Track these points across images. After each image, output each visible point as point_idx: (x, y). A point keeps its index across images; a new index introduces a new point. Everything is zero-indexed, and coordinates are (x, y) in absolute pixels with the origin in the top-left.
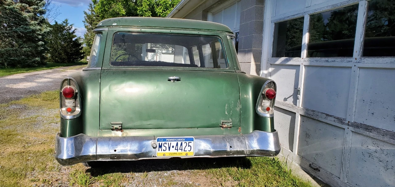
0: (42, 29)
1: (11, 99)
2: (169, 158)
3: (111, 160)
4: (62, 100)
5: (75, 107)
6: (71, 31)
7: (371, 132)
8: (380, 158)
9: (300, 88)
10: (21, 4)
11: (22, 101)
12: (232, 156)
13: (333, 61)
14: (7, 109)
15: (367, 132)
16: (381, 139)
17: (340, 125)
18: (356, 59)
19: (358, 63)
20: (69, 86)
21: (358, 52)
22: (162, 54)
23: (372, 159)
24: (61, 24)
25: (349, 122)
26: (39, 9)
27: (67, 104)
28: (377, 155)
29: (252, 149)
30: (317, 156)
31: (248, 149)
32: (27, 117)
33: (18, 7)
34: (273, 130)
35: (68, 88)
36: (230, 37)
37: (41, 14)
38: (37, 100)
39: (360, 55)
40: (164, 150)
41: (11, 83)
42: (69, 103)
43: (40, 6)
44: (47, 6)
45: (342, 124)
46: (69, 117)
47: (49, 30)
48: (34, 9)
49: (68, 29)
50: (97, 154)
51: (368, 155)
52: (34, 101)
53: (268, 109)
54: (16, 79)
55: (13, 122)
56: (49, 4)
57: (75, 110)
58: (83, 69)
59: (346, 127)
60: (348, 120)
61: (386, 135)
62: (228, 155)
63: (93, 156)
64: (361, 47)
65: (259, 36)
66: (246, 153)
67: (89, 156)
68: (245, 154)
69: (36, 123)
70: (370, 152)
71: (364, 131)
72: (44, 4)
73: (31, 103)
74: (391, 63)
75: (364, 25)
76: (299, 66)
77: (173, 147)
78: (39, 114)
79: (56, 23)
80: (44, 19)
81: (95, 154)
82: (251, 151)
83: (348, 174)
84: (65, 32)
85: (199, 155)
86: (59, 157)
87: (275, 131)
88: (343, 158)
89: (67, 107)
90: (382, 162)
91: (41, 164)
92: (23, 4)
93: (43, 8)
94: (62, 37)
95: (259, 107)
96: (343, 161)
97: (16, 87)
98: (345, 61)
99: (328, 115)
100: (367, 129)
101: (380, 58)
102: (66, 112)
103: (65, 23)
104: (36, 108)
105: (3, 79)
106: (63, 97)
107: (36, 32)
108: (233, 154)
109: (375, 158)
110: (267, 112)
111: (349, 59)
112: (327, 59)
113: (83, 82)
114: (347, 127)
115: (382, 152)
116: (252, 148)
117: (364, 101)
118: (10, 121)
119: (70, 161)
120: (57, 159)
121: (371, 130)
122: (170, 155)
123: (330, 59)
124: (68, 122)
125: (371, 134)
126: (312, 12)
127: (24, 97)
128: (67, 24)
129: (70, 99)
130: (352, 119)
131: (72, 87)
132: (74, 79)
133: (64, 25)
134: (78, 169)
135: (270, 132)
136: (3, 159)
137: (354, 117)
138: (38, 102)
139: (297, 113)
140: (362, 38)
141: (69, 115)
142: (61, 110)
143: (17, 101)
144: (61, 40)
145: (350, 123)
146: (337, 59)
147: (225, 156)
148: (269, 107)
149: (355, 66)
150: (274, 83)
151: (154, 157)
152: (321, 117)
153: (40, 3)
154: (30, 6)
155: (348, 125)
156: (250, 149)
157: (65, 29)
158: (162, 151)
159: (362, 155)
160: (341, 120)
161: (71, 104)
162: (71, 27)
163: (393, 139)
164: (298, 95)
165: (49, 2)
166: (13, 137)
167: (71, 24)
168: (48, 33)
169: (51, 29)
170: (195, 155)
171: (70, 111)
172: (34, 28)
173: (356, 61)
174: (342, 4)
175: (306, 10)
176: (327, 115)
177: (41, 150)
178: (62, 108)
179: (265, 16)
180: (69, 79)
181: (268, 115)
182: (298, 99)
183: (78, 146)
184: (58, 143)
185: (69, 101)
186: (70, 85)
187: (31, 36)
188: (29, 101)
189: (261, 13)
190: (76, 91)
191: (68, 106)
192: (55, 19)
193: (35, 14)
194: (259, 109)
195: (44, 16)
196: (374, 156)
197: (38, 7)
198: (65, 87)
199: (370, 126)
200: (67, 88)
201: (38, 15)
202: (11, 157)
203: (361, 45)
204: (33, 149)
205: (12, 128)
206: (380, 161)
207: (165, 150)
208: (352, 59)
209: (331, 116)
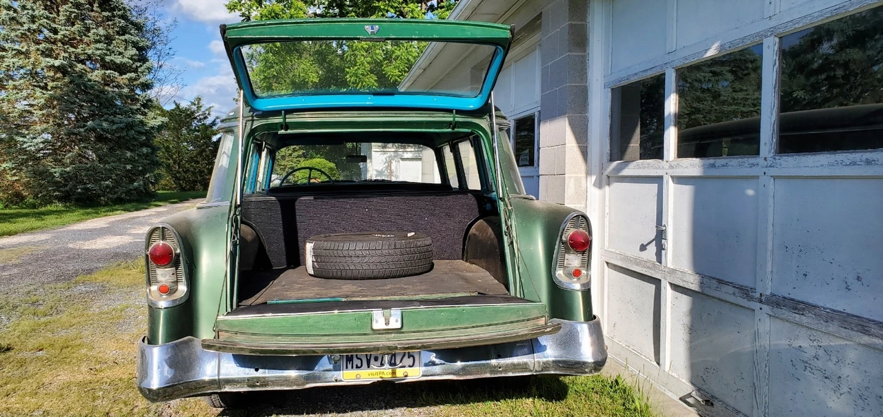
0: (147, 121)
1: (76, 273)
2: (369, 383)
3: (250, 389)
4: (150, 269)
5: (176, 282)
6: (208, 122)
7: (803, 314)
8: (825, 371)
9: (665, 226)
10: (103, 71)
11: (99, 277)
12: (503, 375)
13: (723, 166)
14: (67, 293)
15: (797, 315)
16: (824, 328)
17: (744, 302)
18: (765, 159)
19: (770, 168)
20: (162, 242)
21: (768, 145)
22: (401, 161)
23: (810, 374)
24: (187, 107)
25: (761, 294)
26: (141, 80)
27: (160, 278)
28: (819, 364)
29: (545, 360)
30: (706, 373)
31: (536, 360)
32: (105, 309)
33: (97, 79)
34: (590, 317)
35: (161, 244)
36: (498, 126)
37: (143, 90)
38: (130, 272)
39: (773, 151)
40: (357, 367)
41: (79, 240)
42: (164, 275)
43: (142, 73)
44: (156, 71)
45: (749, 301)
46: (163, 304)
47: (160, 123)
48: (130, 80)
49: (201, 117)
50: (221, 377)
51: (803, 365)
52: (123, 275)
53: (577, 273)
54: (90, 230)
55: (74, 321)
56: (161, 67)
57: (177, 290)
58: (199, 205)
59: (756, 306)
60: (759, 290)
61: (832, 319)
62: (494, 374)
63: (212, 382)
64: (772, 134)
65: (580, 116)
66: (532, 369)
67: (204, 382)
68: (531, 371)
69: (121, 321)
70: (806, 359)
71: (790, 314)
72: (149, 69)
73: (115, 280)
74: (831, 165)
75: (775, 88)
76: (661, 178)
77: (376, 359)
78: (131, 302)
79: (178, 106)
80: (150, 100)
81: (217, 378)
82: (544, 363)
83: (767, 410)
84: (195, 124)
85: (431, 375)
86: (143, 385)
87: (595, 317)
89: (161, 284)
90: (829, 379)
91: (122, 406)
92: (108, 72)
93: (148, 77)
94: (189, 134)
95: (557, 268)
96: (755, 380)
97: (90, 248)
98: (746, 165)
99: (722, 280)
100: (796, 309)
101: (809, 156)
102: (158, 294)
103: (195, 104)
104: (125, 289)
105: (64, 231)
106: (152, 265)
107: (135, 128)
108: (506, 371)
109: (815, 372)
110: (575, 280)
111: (752, 160)
112: (712, 161)
113: (192, 232)
114: (759, 305)
115: (828, 357)
116: (545, 357)
117: (787, 247)
118: (69, 318)
119: (165, 394)
120: (141, 390)
121: (804, 309)
122: (371, 376)
123: (719, 161)
124: (162, 313)
125: (804, 320)
126: (679, 64)
127: (103, 267)
128: (199, 107)
129: (165, 266)
130: (767, 287)
131: (169, 243)
132: (173, 226)
133: (193, 109)
134: (196, 413)
135: (582, 323)
136: (48, 396)
137: (770, 283)
138: (131, 277)
139: (662, 280)
140: (774, 114)
141: (164, 299)
142: (148, 291)
143: (89, 276)
144: (187, 142)
145: (763, 298)
146: (731, 160)
147: (488, 375)
148: (580, 269)
149: (765, 173)
150: (585, 217)
151: (336, 381)
152: (709, 287)
153: (141, 66)
154: (121, 74)
155: (761, 302)
156: (540, 360)
157: (196, 118)
158: (352, 368)
159: (792, 366)
160: (746, 292)
161: (168, 277)
162: (207, 112)
163: (845, 328)
164: (663, 241)
165: (160, 63)
166: (73, 351)
167: (208, 107)
168: (160, 128)
169: (166, 119)
170: (423, 376)
171: (166, 290)
172: (130, 119)
173: (766, 163)
174: (732, 44)
175: (668, 58)
176: (720, 281)
177: (125, 377)
178: (150, 285)
179: (589, 77)
180: (163, 228)
181: (577, 286)
182: (664, 249)
183: (180, 362)
184: (142, 356)
185: (163, 272)
186: (164, 238)
187: (123, 138)
188: (112, 275)
189: (581, 68)
190: (175, 250)
191: (162, 282)
192: (173, 99)
193: (133, 90)
194: (560, 273)
195: (151, 94)
196: (814, 368)
197: (138, 76)
198: (155, 244)
199: (802, 302)
200: (158, 245)
201: (138, 91)
202: (65, 392)
203: (774, 130)
204: (109, 374)
205: (73, 332)
206: (826, 378)
207: (359, 365)
208: (759, 160)
209: (727, 283)
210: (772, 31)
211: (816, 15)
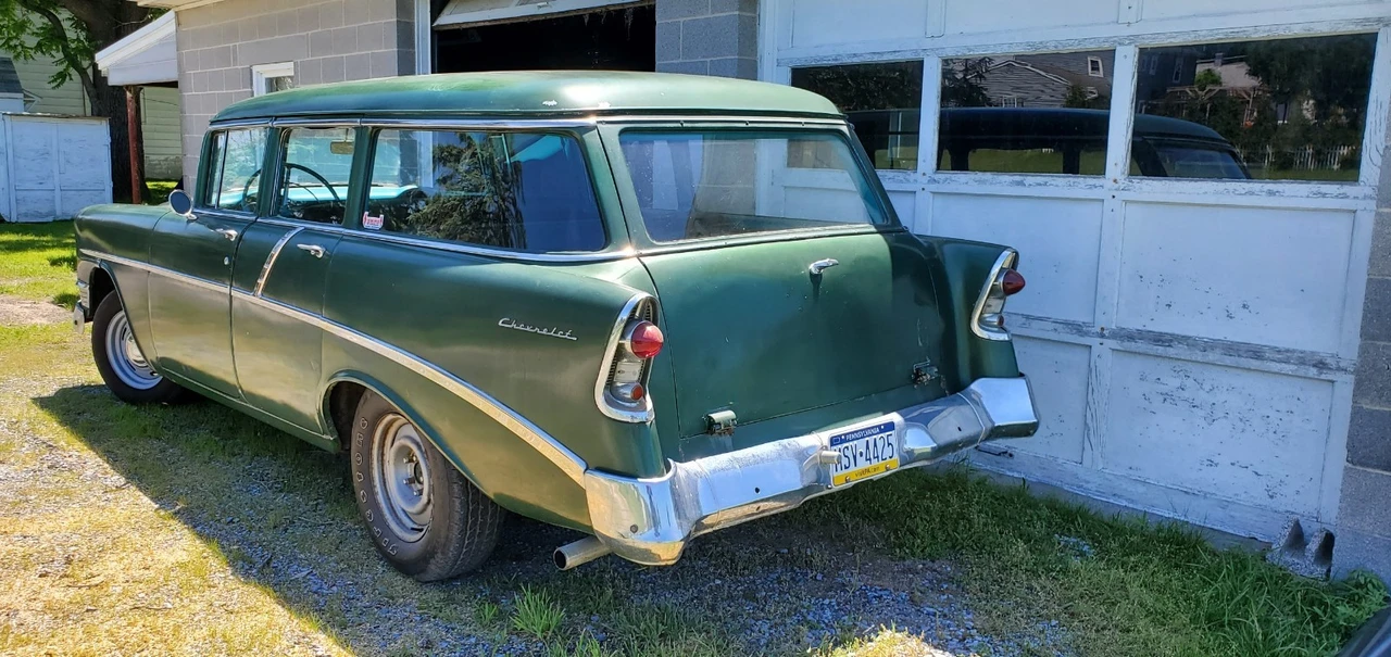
7: (1169, 346)
8: (1193, 400)
13: (1040, 185)
15: (1160, 347)
16: (1199, 359)
17: (1073, 338)
18: (1114, 181)
19: (1124, 192)
21: (1120, 165)
23: (1171, 405)
25: (1102, 329)
28: (1186, 394)
39: (1126, 172)
45: (1082, 336)
51: (1161, 398)
59: (1094, 342)
60: (1100, 325)
61: (1212, 348)
70: (1167, 392)
71: (1150, 346)
74: (1216, 193)
76: (913, 193)
77: (861, 454)
83: (1104, 450)
88: (1089, 415)
90: (1198, 407)
96: (1089, 421)
98: (1083, 186)
100: (1158, 341)
109: (1179, 402)
112: (1017, 178)
114: (1098, 340)
115: (1200, 387)
117: (1142, 277)
121: (1171, 341)
123: (1030, 179)
125: (1171, 351)
126: (951, 53)
130: (1111, 321)
137: (1115, 317)
145: (1105, 332)
146: (1055, 179)
149: (1114, 197)
155: (1102, 336)
159: (1143, 401)
160: (1078, 328)
163: (1231, 356)
173: (1116, 186)
175: (928, 44)
176: (1029, 317)
196: (1177, 399)
203: (1128, 150)
206: (1194, 407)
208: (1104, 181)
209: (1041, 319)
210: (1132, 39)
211: (1203, 33)
